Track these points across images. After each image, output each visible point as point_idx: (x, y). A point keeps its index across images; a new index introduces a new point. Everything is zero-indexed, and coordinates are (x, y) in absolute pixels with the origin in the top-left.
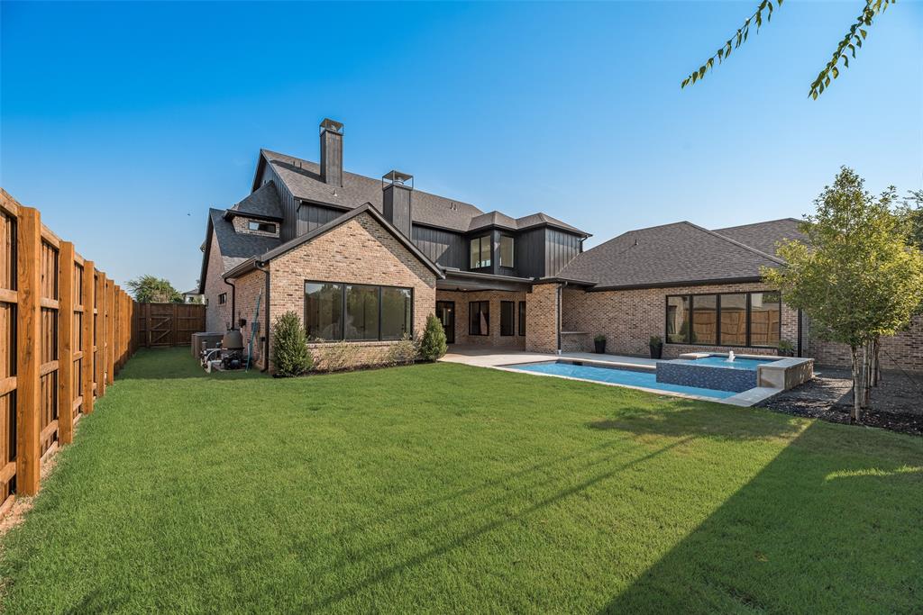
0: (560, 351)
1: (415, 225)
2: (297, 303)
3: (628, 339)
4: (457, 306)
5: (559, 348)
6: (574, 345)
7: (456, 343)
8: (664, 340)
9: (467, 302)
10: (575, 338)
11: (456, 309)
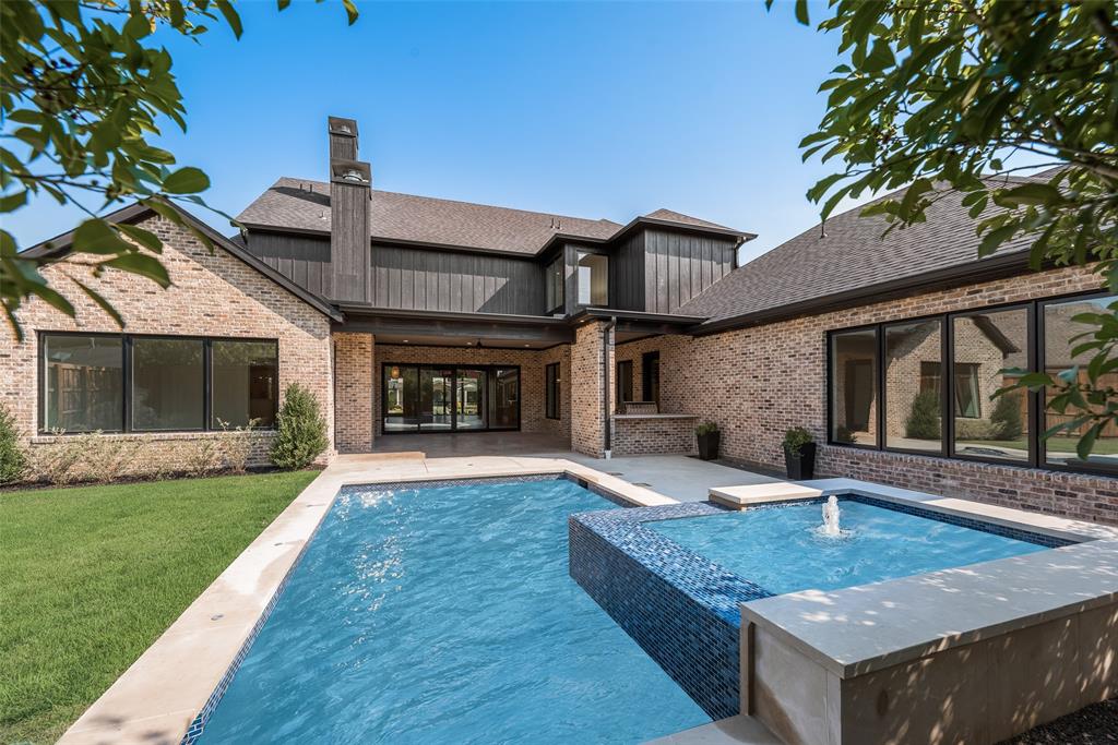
0: (608, 453)
1: (377, 244)
2: (19, 369)
3: (757, 431)
4: (523, 372)
5: (608, 447)
6: (662, 441)
7: (523, 431)
8: (821, 435)
9: (543, 366)
10: (666, 427)
11: (523, 376)
